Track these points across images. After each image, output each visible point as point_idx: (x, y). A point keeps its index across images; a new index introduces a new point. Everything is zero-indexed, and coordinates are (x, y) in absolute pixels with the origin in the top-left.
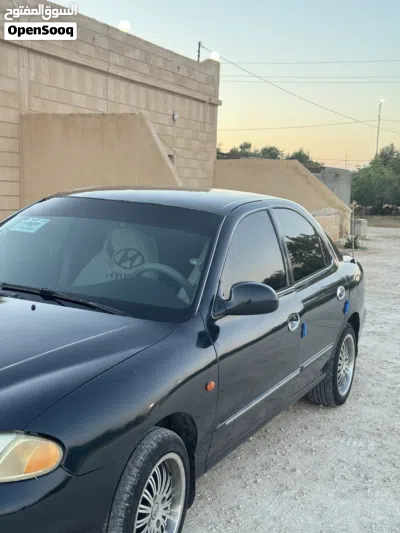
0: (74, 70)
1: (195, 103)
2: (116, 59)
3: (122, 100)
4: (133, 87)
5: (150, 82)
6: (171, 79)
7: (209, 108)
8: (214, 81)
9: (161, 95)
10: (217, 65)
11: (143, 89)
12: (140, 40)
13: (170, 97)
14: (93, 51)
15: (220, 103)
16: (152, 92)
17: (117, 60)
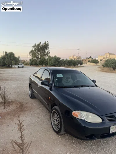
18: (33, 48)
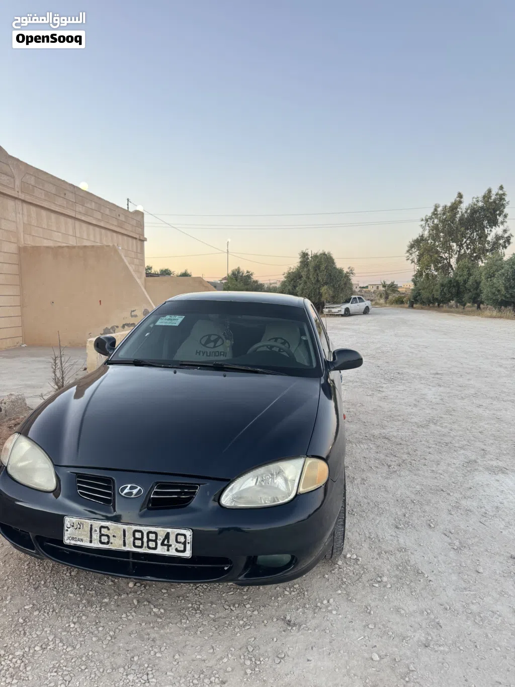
0: (53, 216)
1: (130, 239)
2: (79, 208)
3: (85, 237)
4: (91, 227)
5: (102, 224)
6: (115, 223)
7: (139, 242)
8: (141, 225)
9: (109, 233)
10: (142, 214)
11: (97, 229)
12: (95, 196)
13: (115, 234)
14: (65, 203)
15: (145, 240)
16: (103, 231)
17: (81, 209)
18: (424, 228)
